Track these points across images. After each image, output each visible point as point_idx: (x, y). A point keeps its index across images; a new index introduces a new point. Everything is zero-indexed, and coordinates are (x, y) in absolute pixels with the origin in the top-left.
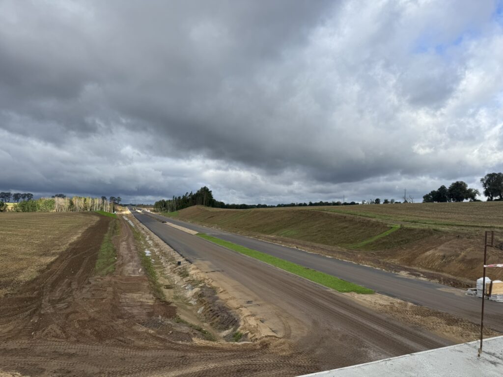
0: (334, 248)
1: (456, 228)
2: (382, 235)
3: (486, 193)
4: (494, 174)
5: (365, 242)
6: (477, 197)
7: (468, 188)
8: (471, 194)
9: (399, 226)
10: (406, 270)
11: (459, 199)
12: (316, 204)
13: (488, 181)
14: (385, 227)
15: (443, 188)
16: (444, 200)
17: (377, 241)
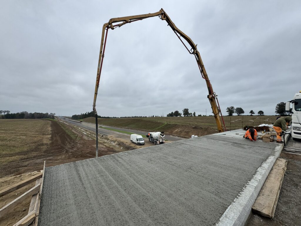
0: (149, 130)
1: (181, 124)
2: (162, 126)
3: (184, 114)
4: (186, 109)
5: (157, 128)
6: (181, 116)
7: (179, 113)
8: (180, 115)
9: (166, 123)
10: (171, 135)
11: (177, 116)
12: (134, 117)
13: (184, 111)
14: (162, 124)
15: (172, 113)
16: (173, 116)
17: (161, 128)
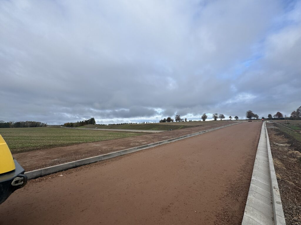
6: (174, 121)
7: (171, 119)
11: (169, 121)
13: (176, 117)
15: (165, 119)
16: (165, 122)
